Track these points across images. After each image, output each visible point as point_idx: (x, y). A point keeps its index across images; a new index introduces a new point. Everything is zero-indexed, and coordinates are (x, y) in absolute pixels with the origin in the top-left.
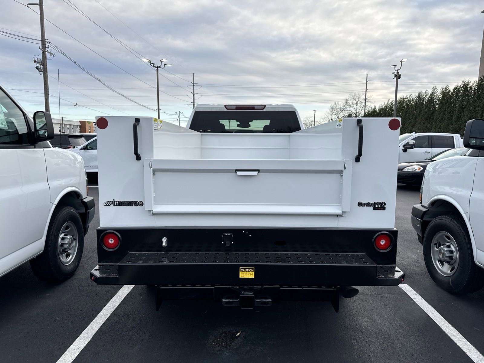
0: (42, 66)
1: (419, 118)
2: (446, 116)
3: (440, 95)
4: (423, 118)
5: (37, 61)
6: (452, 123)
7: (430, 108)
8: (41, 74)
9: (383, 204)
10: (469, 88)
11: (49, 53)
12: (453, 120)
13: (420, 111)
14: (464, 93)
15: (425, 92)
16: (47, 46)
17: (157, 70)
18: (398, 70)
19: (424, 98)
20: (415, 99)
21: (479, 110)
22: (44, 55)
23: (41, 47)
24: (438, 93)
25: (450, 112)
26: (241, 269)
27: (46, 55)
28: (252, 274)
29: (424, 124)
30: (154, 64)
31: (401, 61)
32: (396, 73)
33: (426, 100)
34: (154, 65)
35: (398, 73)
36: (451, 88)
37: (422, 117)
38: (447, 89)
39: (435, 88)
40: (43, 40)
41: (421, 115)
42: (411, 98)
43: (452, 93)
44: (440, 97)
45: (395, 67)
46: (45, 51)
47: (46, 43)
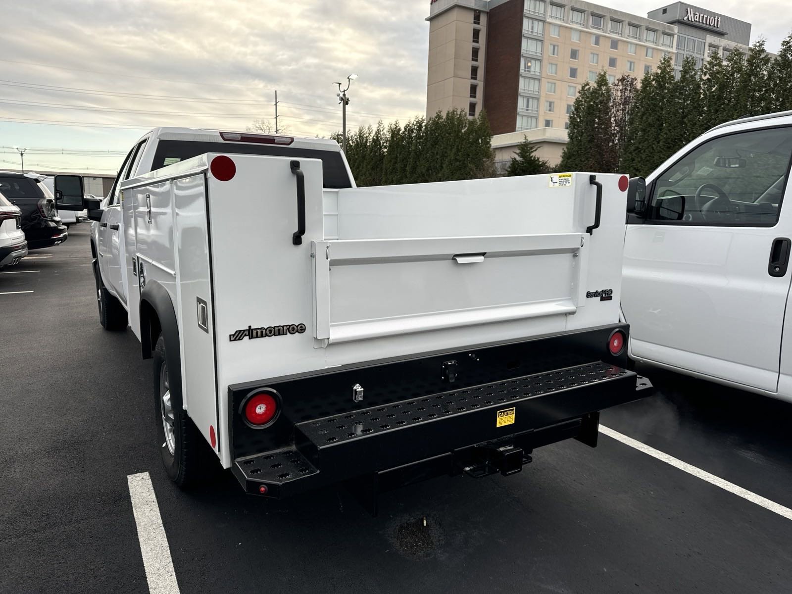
1: (363, 166)
2: (398, 166)
3: (388, 134)
4: (369, 167)
6: (406, 176)
7: (376, 152)
9: (610, 292)
10: (424, 127)
12: (407, 171)
13: (364, 157)
14: (418, 134)
15: (369, 128)
18: (344, 91)
19: (367, 137)
20: (356, 137)
21: (438, 159)
24: (385, 131)
25: (403, 160)
26: (499, 413)
28: (511, 417)
29: (370, 175)
31: (348, 78)
32: (341, 95)
33: (371, 140)
35: (344, 95)
36: (402, 126)
37: (366, 166)
38: (397, 127)
39: (381, 123)
41: (365, 161)
42: (350, 136)
43: (404, 132)
44: (388, 136)
45: (339, 86)
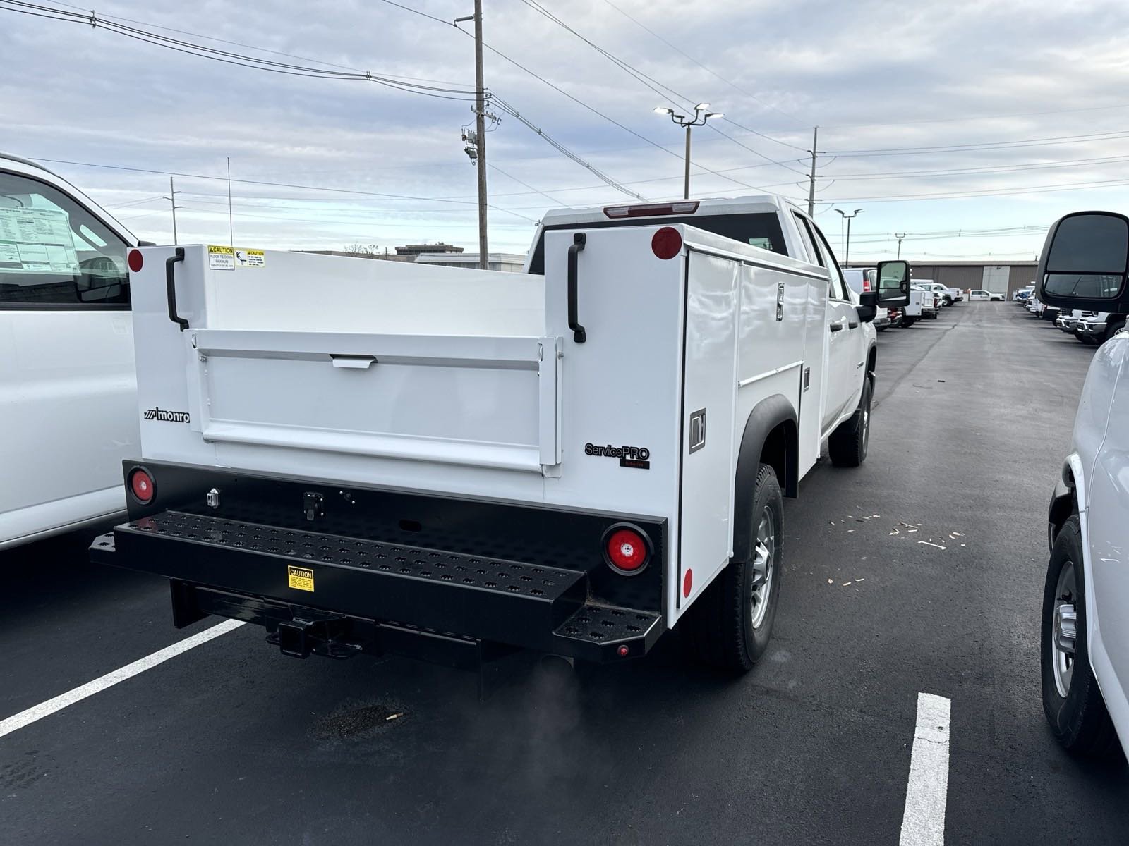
0: (476, 146)
5: (467, 136)
8: (474, 164)
9: (644, 454)
11: (490, 117)
16: (486, 103)
17: (688, 130)
22: (481, 123)
23: (475, 108)
26: (291, 568)
27: (483, 123)
28: (309, 582)
30: (682, 118)
34: (682, 121)
40: (480, 92)
46: (482, 113)
47: (485, 97)
